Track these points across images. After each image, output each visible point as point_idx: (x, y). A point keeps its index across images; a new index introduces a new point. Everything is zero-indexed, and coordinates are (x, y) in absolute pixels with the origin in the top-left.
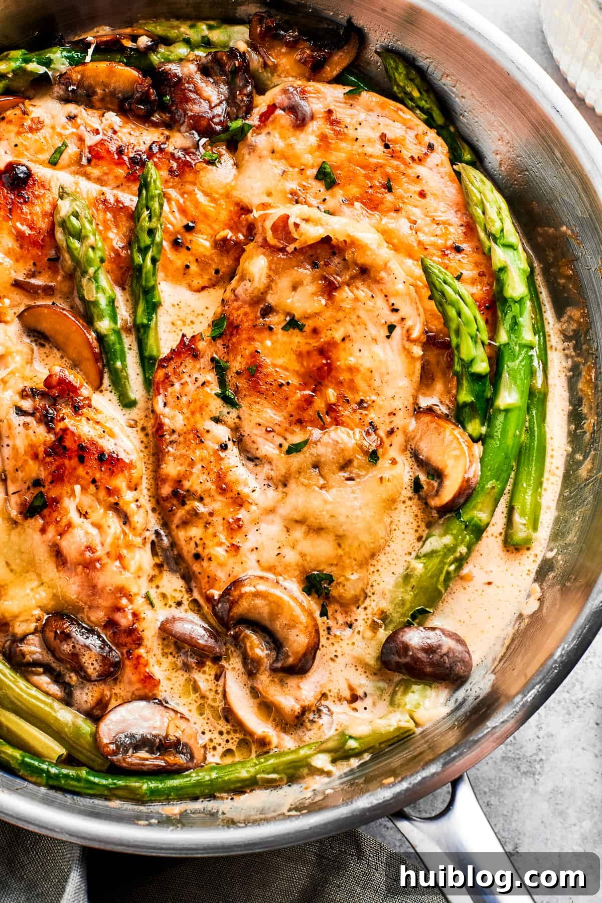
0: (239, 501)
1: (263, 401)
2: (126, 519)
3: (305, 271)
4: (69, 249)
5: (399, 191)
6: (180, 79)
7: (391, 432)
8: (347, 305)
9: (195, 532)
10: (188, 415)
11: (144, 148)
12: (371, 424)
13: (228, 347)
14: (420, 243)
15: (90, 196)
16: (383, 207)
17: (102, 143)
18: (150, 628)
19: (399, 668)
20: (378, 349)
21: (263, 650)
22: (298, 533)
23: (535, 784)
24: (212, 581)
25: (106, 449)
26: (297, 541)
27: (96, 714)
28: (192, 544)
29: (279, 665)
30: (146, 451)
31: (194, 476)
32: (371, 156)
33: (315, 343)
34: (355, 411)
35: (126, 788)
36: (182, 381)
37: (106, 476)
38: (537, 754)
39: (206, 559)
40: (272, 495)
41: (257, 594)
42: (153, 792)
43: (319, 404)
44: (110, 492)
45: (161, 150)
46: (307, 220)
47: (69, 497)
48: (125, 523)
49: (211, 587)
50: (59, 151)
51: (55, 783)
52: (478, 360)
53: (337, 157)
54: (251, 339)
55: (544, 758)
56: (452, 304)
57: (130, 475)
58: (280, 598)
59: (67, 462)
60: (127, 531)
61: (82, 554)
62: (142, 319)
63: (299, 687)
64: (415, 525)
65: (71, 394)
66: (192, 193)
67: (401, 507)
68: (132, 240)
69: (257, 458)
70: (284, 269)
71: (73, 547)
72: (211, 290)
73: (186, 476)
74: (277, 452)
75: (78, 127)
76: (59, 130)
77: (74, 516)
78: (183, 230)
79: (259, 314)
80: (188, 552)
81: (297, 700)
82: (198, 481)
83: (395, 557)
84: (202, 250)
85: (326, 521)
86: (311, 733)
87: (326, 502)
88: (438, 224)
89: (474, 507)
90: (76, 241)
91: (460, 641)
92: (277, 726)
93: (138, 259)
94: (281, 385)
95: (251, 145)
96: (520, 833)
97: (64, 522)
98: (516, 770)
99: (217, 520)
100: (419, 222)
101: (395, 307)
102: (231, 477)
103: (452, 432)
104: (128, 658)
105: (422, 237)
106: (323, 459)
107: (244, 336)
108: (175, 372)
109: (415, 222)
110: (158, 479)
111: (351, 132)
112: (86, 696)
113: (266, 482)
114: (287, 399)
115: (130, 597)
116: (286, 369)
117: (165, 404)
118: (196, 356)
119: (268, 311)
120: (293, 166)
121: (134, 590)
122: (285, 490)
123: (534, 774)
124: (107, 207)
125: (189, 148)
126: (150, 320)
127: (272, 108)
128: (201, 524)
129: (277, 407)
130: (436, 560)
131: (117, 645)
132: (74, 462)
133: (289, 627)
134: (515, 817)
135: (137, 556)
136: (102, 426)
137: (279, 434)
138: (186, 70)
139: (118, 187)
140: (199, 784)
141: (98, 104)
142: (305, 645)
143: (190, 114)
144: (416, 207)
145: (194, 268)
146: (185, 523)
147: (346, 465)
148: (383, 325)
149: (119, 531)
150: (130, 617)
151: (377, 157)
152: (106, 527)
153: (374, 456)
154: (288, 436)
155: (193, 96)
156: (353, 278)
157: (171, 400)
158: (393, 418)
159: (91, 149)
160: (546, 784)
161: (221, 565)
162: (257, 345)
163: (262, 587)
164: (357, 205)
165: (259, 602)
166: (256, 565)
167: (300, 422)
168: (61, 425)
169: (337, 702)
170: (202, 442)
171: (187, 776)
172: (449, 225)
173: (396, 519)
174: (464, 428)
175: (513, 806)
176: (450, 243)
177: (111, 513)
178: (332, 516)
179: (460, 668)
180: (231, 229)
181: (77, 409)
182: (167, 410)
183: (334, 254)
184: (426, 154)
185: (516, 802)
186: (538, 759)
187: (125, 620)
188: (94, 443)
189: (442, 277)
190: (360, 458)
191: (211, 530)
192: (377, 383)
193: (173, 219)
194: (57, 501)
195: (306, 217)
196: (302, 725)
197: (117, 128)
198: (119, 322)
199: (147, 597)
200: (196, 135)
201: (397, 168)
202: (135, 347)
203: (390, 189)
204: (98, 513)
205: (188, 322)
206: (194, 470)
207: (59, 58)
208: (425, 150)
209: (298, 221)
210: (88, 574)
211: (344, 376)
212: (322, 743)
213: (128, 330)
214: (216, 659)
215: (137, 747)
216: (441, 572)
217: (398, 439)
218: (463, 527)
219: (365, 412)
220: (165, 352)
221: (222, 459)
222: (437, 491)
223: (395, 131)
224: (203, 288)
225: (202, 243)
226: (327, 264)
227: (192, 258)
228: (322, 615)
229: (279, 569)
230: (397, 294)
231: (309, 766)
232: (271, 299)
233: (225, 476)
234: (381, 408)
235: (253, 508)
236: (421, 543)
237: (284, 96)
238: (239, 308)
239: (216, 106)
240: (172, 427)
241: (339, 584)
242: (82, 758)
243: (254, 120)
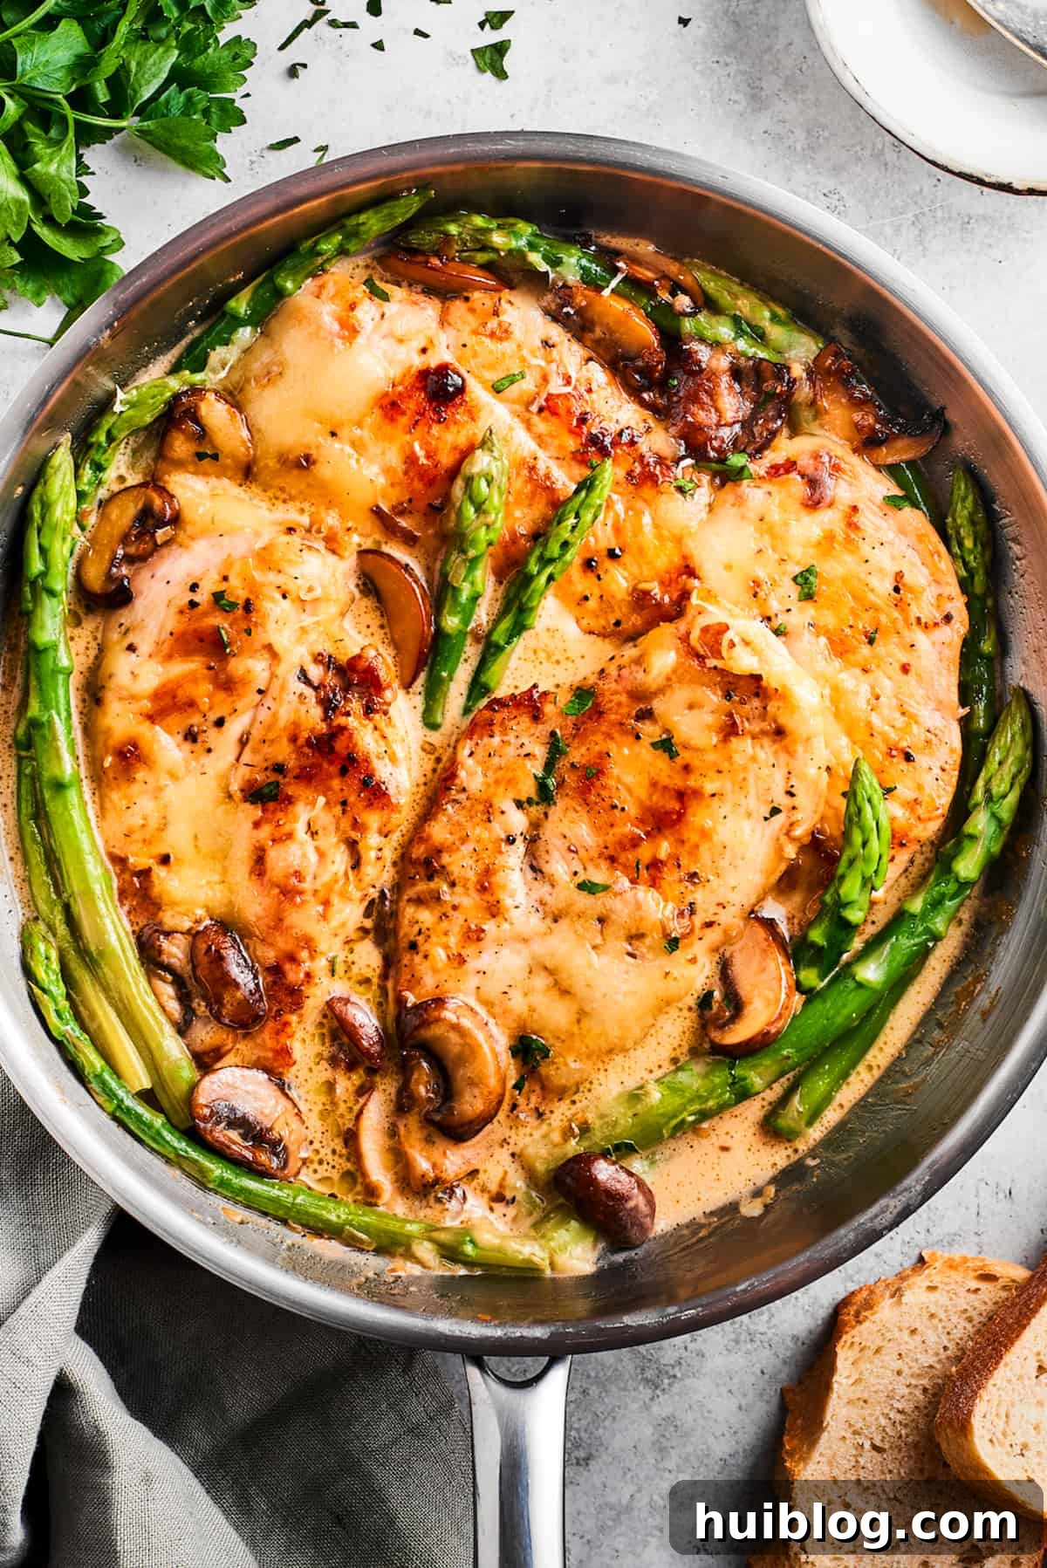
0: (494, 910)
1: (583, 813)
2: (356, 864)
3: (712, 697)
4: (459, 512)
5: (880, 648)
6: (701, 371)
7: (709, 925)
8: (739, 759)
9: (426, 917)
10: (490, 780)
11: (613, 428)
12: (691, 904)
13: (578, 729)
14: (869, 725)
15: (520, 452)
16: (851, 657)
17: (566, 396)
18: (315, 999)
19: (568, 1194)
20: (747, 826)
21: (427, 1091)
22: (541, 981)
23: (652, 1399)
24: (415, 982)
25: (377, 773)
26: (533, 990)
27: (206, 1061)
28: (416, 928)
29: (437, 1118)
30: (422, 788)
31: (459, 855)
32: (872, 590)
33: (678, 782)
34: (681, 881)
35: (195, 1162)
36: (505, 738)
37: (361, 805)
38: (673, 1367)
39: (421, 954)
40: (535, 923)
41: (456, 1028)
42: (223, 1183)
43: (645, 853)
44: (355, 825)
45: (632, 443)
46: (747, 643)
47: (307, 804)
48: (353, 868)
49: (409, 989)
50: (512, 379)
51: (123, 1117)
52: (856, 906)
53: (834, 568)
54: (609, 736)
55: (679, 1375)
56: (862, 829)
57: (389, 819)
58: (480, 1046)
59: (325, 765)
60: (351, 878)
61: (287, 877)
62: (499, 637)
63: (445, 1153)
64: (676, 1043)
65: (372, 690)
66: (640, 514)
67: (674, 1013)
68: (539, 536)
69: (541, 872)
70: (691, 682)
71: (281, 864)
72: (599, 641)
73: (452, 849)
74: (567, 878)
75: (550, 362)
76: (525, 352)
77: (300, 828)
78: (605, 553)
79: (634, 713)
80: (406, 935)
81: (434, 1166)
82: (461, 863)
83: (633, 1066)
84: (614, 587)
85: (578, 988)
86: (428, 1212)
87: (590, 965)
88: (903, 714)
89: (754, 1067)
90: (472, 510)
91: (651, 1203)
92: (397, 1181)
93: (533, 567)
94: (614, 807)
95: (741, 497)
96: (602, 1445)
97: (287, 828)
98: (639, 1371)
99: (458, 918)
100: (882, 699)
101: (793, 790)
102: (498, 878)
103: (779, 968)
104: (275, 1018)
105: (876, 720)
106: (614, 917)
107: (604, 728)
108: (502, 723)
109: (877, 698)
110: (417, 833)
111: (865, 548)
112: (205, 1035)
113: (536, 905)
114: (612, 826)
115: (313, 953)
116: (630, 791)
117: (471, 754)
118: (536, 716)
119: (646, 715)
120: (774, 549)
121: (322, 946)
122: (554, 926)
123: (657, 1388)
124: (531, 479)
125: (666, 459)
126: (508, 643)
127: (790, 466)
128: (438, 911)
129: (597, 829)
130: (678, 1101)
131: (269, 997)
132: (334, 769)
133: (472, 1083)
134: (607, 1423)
135: (348, 911)
136: (387, 745)
137: (580, 859)
138: (714, 363)
139: (558, 458)
140: (276, 1201)
141: (588, 343)
142: (478, 1111)
143: (690, 419)
144: (890, 678)
145: (592, 604)
146: (419, 901)
147: (635, 937)
148: (766, 801)
149: (341, 873)
150: (302, 975)
151: (878, 596)
152: (329, 861)
153: (673, 944)
154: (590, 868)
155: (705, 398)
156: (764, 733)
157: (480, 752)
158: (720, 910)
159: (550, 397)
160: (664, 1406)
161: (435, 971)
162: (613, 748)
163: (466, 1023)
164: (823, 640)
165: (454, 1037)
166: (473, 990)
167: (612, 860)
168: (342, 720)
169: (478, 1192)
170: (490, 821)
171: (267, 1184)
172: (916, 722)
173: (659, 1024)
174: (797, 969)
175: (613, 1410)
176: (904, 744)
177: (343, 847)
178: (588, 986)
179: (634, 1233)
180: (662, 583)
181: (369, 710)
182: (470, 762)
183: (757, 695)
184: (936, 624)
185: (619, 1407)
186: (671, 1373)
187: (294, 975)
188: (367, 760)
189: (869, 792)
190: (654, 938)
191: (444, 925)
192: (723, 863)
193: (600, 536)
194: (290, 800)
195: (748, 639)
196: (425, 1196)
197: (594, 387)
198: (472, 625)
199: (332, 962)
200: (683, 448)
201: (894, 621)
202: (474, 662)
203: (871, 641)
204: (330, 840)
205: (554, 659)
206: (463, 848)
207: (573, 265)
208: (939, 617)
209: (736, 640)
210: (282, 902)
211: (691, 836)
212: (437, 1230)
213: (477, 639)
214: (372, 1071)
215: (232, 1124)
216: (674, 1116)
217: (713, 936)
218: (730, 1081)
219: (691, 888)
220: (501, 692)
221: (501, 852)
222: (724, 1025)
223: (917, 576)
224: (591, 633)
225: (619, 580)
226: (742, 702)
227: (597, 593)
228: (516, 1087)
229: (497, 1010)
230: (803, 777)
231: (408, 1248)
232: (657, 705)
233: (494, 874)
234: (713, 891)
235: (506, 926)
236: (673, 1068)
237: (811, 462)
238: (616, 693)
239: (725, 425)
240: (465, 785)
241: (554, 1063)
242: (165, 1103)
243: (759, 467)
